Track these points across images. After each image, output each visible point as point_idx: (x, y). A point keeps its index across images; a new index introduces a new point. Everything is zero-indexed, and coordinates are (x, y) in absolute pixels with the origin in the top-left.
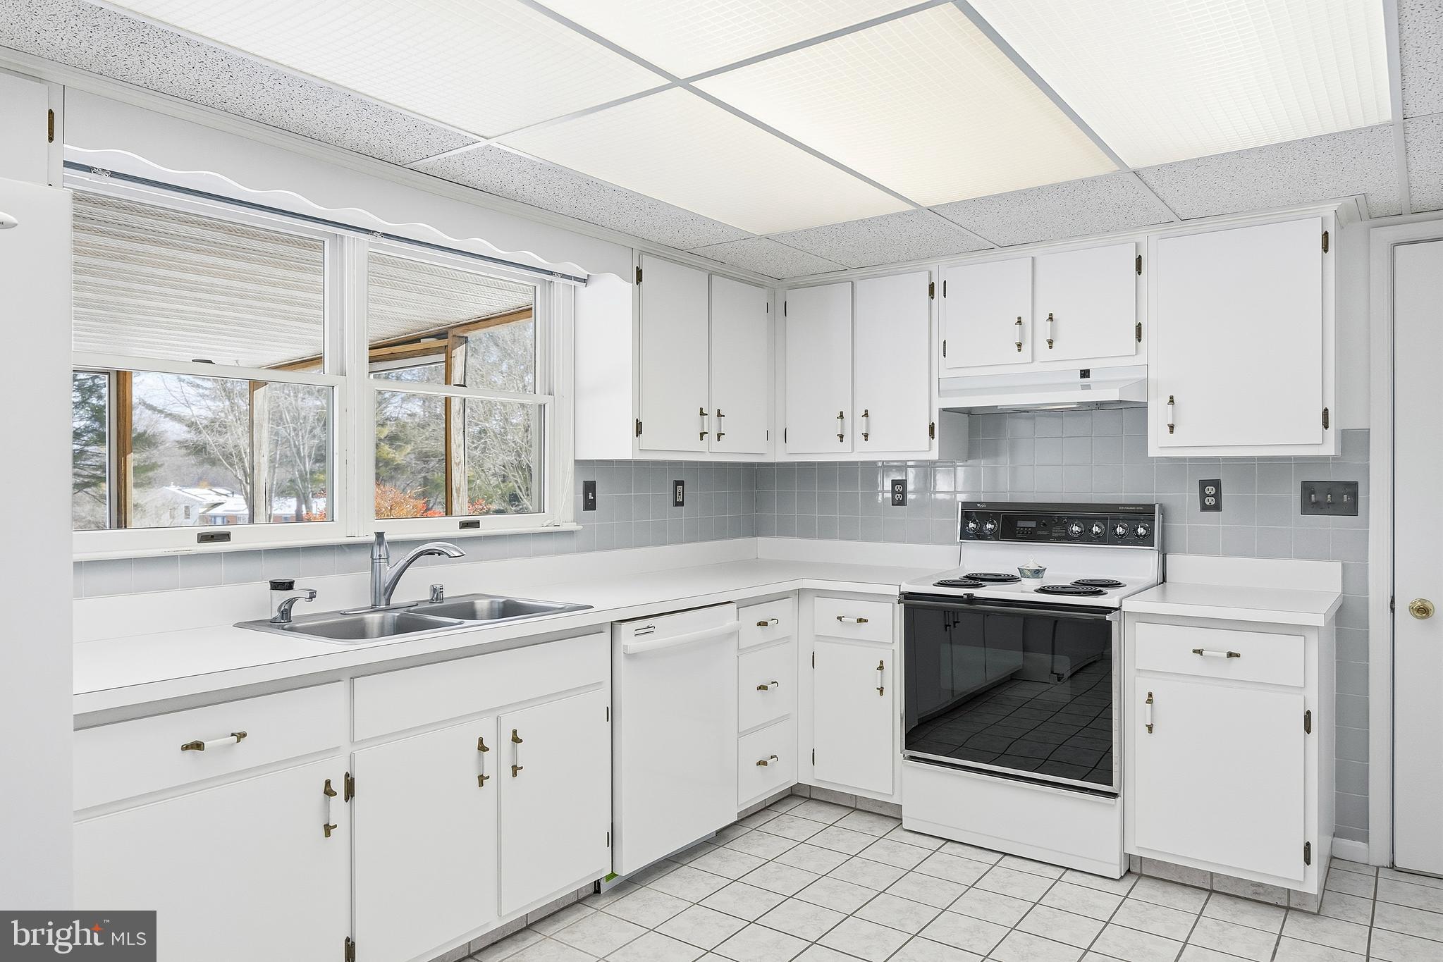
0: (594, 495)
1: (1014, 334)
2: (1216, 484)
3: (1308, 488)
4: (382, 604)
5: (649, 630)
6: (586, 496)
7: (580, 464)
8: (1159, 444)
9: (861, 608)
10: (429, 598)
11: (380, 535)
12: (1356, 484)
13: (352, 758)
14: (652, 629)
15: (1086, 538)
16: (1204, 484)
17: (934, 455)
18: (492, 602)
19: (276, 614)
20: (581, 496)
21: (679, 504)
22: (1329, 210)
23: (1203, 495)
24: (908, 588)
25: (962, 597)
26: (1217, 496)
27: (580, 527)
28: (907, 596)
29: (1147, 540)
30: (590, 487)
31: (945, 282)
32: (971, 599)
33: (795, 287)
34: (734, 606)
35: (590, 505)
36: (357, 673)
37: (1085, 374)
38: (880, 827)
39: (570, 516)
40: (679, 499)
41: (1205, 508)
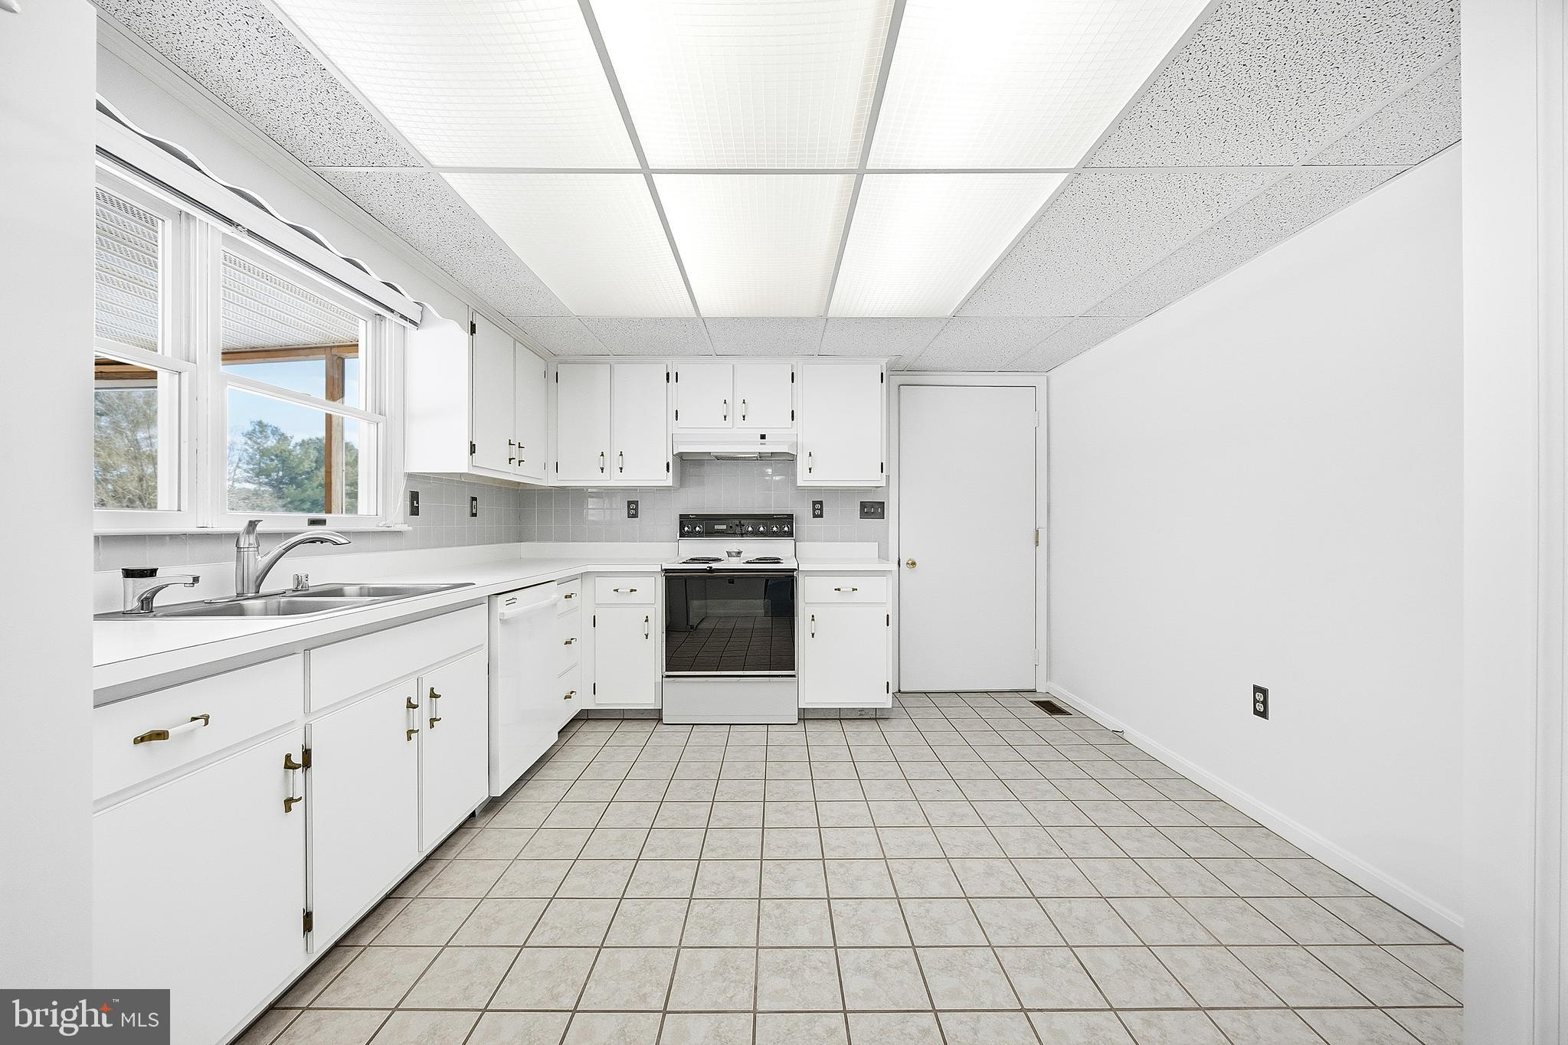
0: (418, 503)
1: (722, 410)
2: (821, 503)
3: (863, 505)
4: (251, 591)
5: (513, 600)
6: (412, 504)
7: (411, 476)
8: (803, 479)
9: (632, 582)
10: (292, 587)
11: (252, 524)
12: (884, 503)
13: (307, 730)
14: (513, 601)
15: (756, 533)
16: (815, 503)
17: (669, 482)
18: (361, 588)
19: (136, 604)
20: (408, 503)
21: (474, 515)
22: (884, 362)
23: (814, 509)
24: (666, 566)
25: (706, 569)
26: (821, 509)
27: (411, 528)
28: (667, 571)
29: (790, 534)
30: (414, 496)
31: (677, 373)
32: (711, 570)
33: (566, 362)
34: (556, 583)
35: (415, 511)
36: (308, 647)
37: (763, 437)
38: (649, 727)
39: (401, 519)
40: (474, 511)
41: (815, 516)
